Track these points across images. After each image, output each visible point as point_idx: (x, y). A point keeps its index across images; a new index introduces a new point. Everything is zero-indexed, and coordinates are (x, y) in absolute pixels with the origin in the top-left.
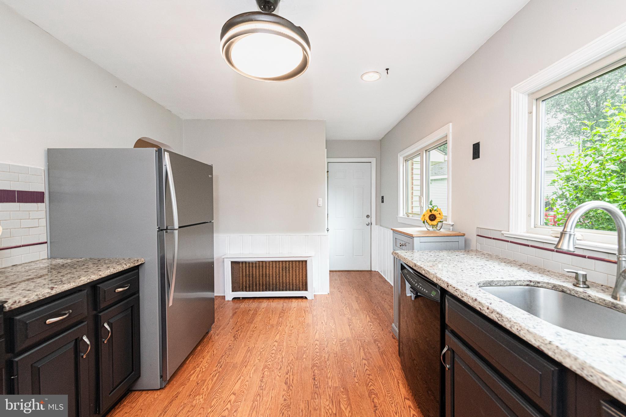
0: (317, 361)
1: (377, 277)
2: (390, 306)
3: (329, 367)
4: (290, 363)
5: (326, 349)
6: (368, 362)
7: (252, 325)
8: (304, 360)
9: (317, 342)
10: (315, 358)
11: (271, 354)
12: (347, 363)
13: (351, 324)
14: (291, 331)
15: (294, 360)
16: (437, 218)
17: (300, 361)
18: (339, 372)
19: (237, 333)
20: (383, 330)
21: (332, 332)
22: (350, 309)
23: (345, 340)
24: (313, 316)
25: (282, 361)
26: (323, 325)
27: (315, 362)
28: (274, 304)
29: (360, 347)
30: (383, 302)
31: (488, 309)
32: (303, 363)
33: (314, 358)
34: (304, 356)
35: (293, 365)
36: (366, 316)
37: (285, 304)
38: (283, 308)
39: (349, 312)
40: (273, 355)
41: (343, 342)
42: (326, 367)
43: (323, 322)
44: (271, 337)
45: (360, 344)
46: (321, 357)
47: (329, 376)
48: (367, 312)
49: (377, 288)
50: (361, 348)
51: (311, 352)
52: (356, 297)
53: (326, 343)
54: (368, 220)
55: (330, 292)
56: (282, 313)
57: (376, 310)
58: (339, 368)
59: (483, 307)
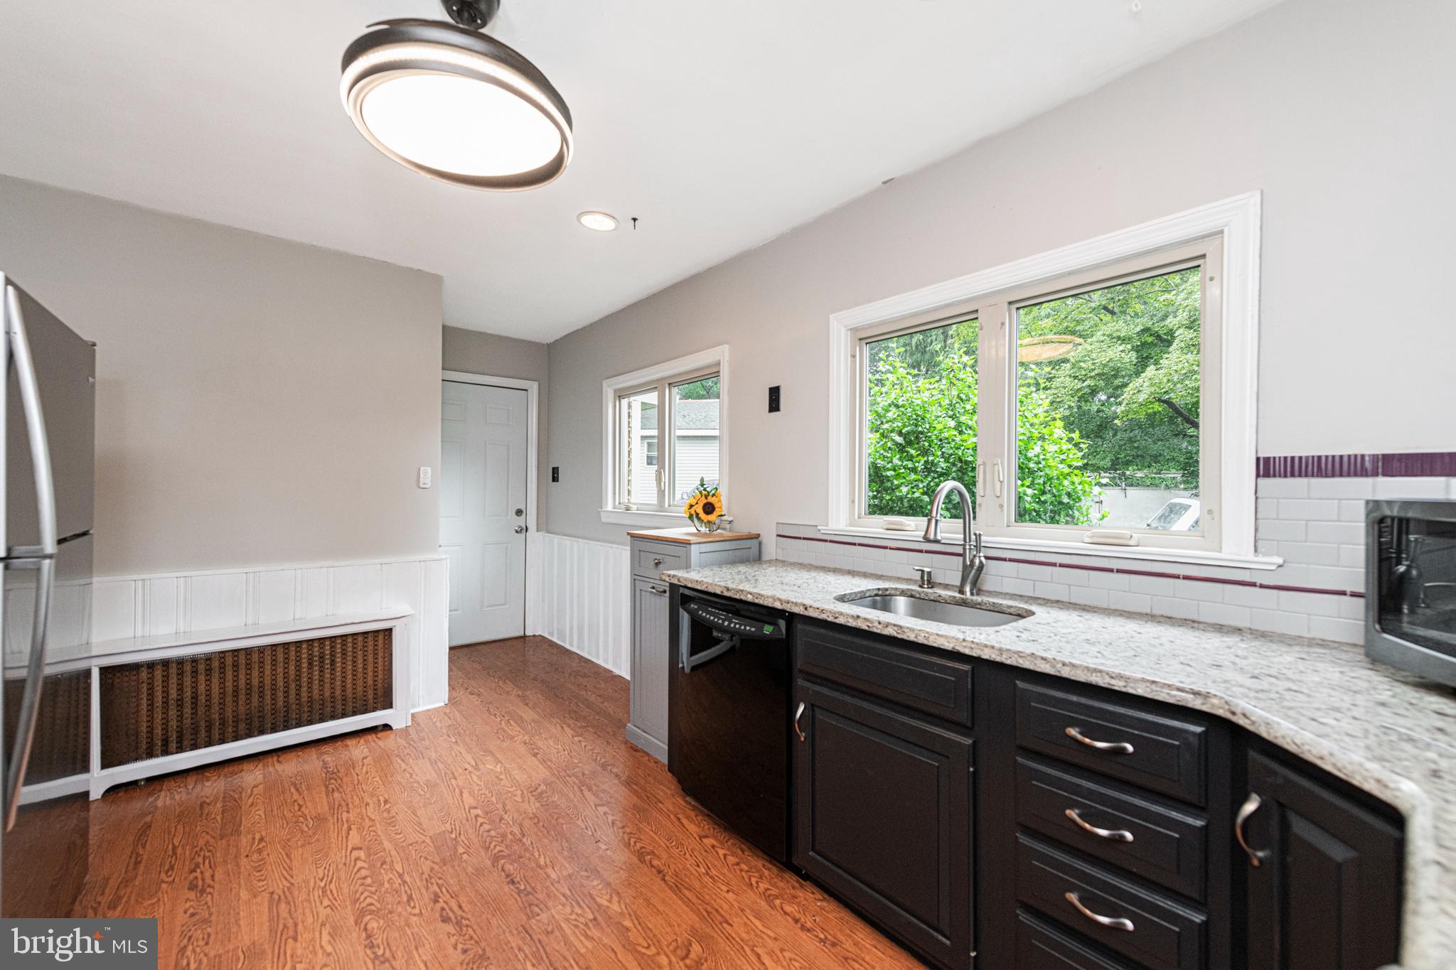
0: (498, 848)
1: (546, 646)
2: (600, 696)
3: (533, 848)
4: (431, 878)
5: (506, 817)
6: (608, 807)
7: (244, 840)
8: (465, 856)
9: (474, 812)
10: (490, 843)
11: (360, 882)
12: (568, 826)
13: (536, 751)
14: (388, 811)
15: (436, 867)
16: (717, 509)
17: (456, 863)
18: (560, 848)
19: (198, 874)
20: (608, 742)
21: (502, 780)
22: (518, 725)
23: (539, 785)
24: (431, 762)
25: (405, 882)
26: (470, 772)
27: (496, 851)
28: (288, 767)
29: (579, 788)
30: (583, 693)
31: (880, 623)
32: (464, 864)
33: (487, 844)
34: (461, 850)
35: (440, 878)
36: (562, 727)
37: (328, 758)
38: (326, 768)
39: (518, 729)
40: (369, 881)
41: (539, 790)
42: (526, 850)
43: (467, 766)
44: (333, 845)
45: (577, 782)
46: (504, 836)
47: (542, 863)
48: (559, 718)
49: (556, 669)
50: (583, 788)
51: (473, 837)
52: (519, 696)
53: (499, 806)
54: (520, 521)
55: (449, 699)
56: (333, 781)
57: (575, 712)
58: (557, 840)
59: (872, 623)
